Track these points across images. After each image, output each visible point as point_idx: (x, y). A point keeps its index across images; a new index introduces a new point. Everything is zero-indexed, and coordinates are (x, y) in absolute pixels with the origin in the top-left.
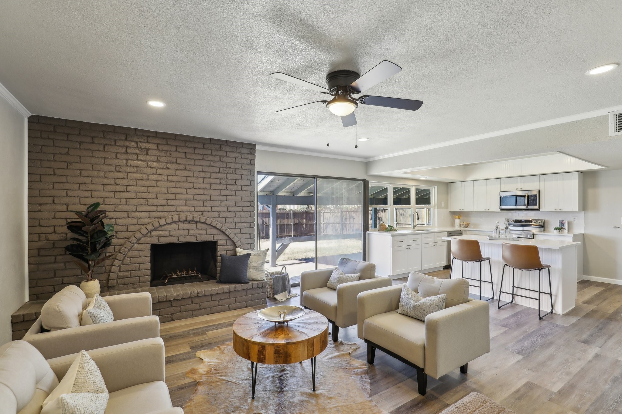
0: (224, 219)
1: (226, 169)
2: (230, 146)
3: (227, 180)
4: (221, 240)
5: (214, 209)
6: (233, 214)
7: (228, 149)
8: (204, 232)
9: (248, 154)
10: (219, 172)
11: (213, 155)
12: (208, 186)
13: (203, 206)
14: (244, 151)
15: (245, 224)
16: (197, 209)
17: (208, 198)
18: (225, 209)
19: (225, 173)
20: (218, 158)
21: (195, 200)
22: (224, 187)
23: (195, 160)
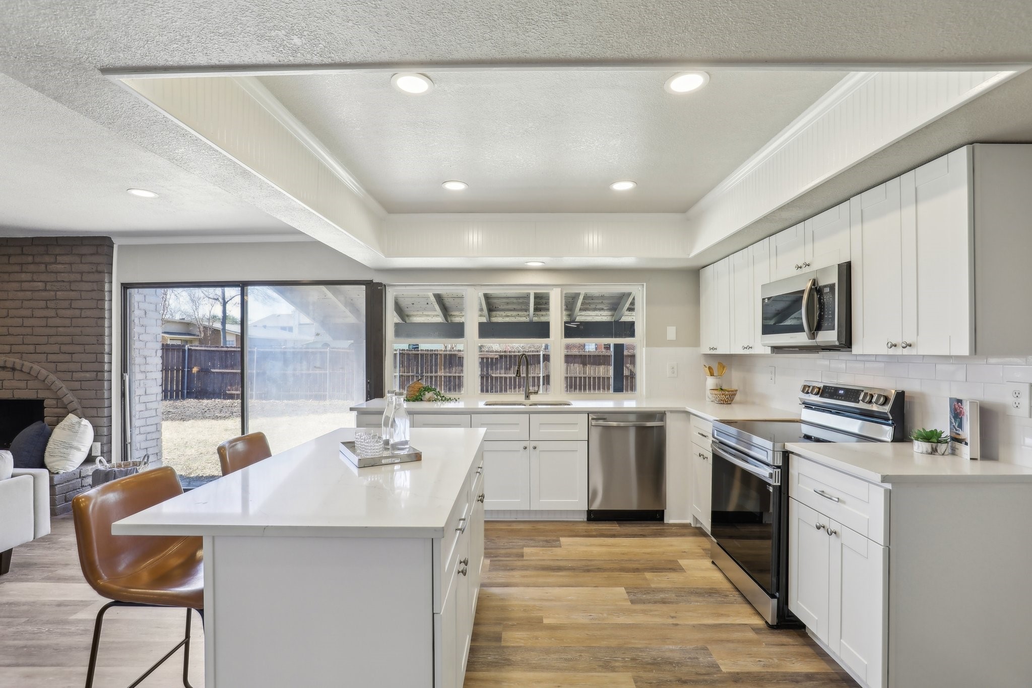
0: (53, 365)
1: (56, 284)
2: (61, 245)
3: (57, 301)
4: (48, 398)
5: (40, 349)
6: (67, 357)
7: (58, 250)
8: (22, 384)
9: (92, 254)
10: (45, 290)
11: (36, 263)
12: (28, 313)
13: (23, 344)
14: (84, 250)
15: (88, 375)
16: (16, 348)
17: (29, 330)
18: (56, 348)
19: (54, 291)
20: (43, 267)
21: (11, 335)
22: (52, 313)
23: (10, 273)
